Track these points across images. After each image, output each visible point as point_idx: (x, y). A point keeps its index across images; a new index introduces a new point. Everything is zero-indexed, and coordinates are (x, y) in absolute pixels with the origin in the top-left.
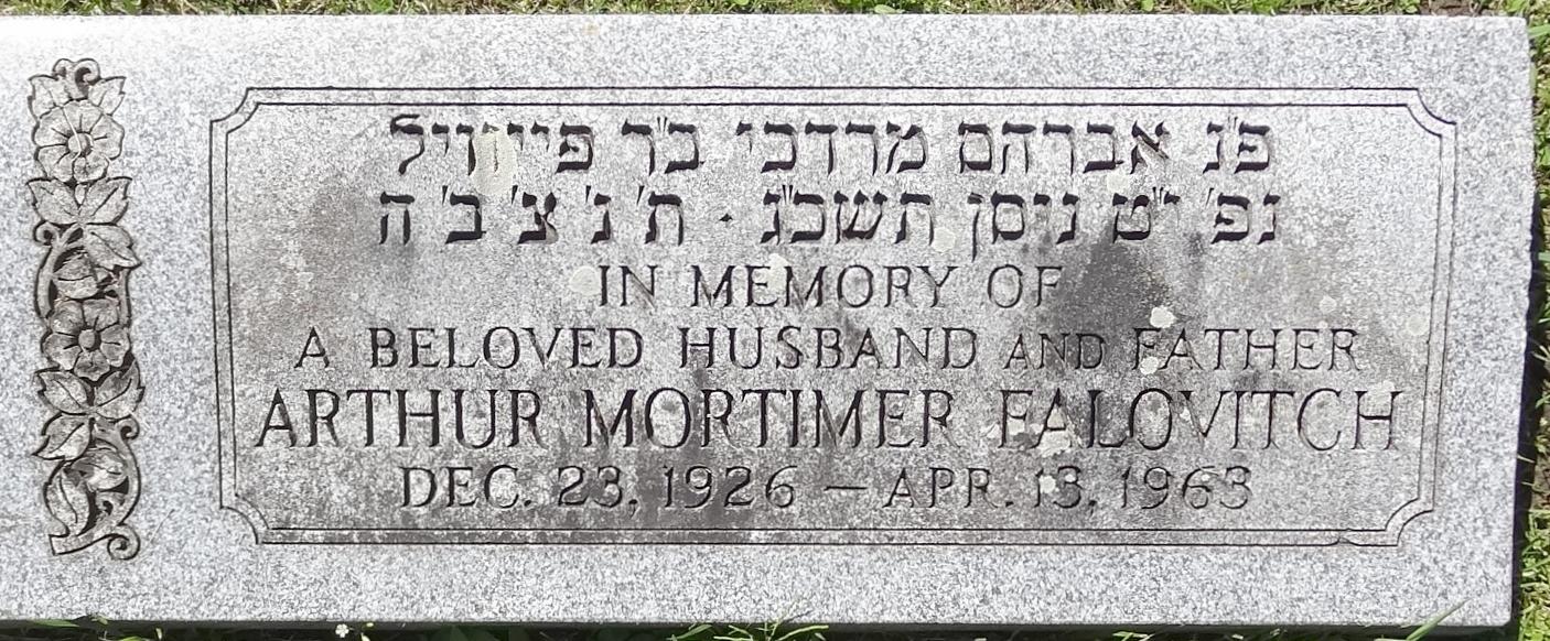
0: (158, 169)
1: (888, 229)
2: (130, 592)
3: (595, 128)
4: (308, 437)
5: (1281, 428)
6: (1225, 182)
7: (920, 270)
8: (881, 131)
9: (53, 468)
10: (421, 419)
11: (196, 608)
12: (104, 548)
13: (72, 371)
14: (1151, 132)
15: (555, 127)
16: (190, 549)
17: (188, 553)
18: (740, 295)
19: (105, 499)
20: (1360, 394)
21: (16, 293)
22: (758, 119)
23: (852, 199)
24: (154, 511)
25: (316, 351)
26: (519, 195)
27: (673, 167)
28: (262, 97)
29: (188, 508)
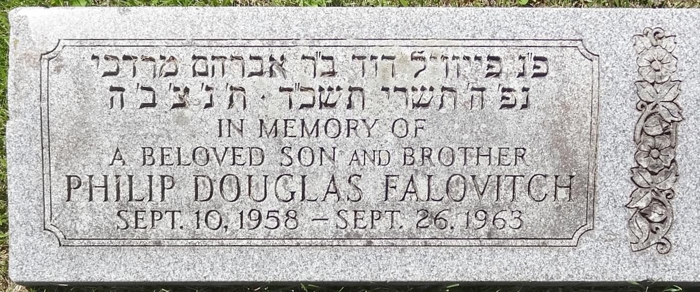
21: (626, 132)
24: (678, 232)
29: (694, 230)
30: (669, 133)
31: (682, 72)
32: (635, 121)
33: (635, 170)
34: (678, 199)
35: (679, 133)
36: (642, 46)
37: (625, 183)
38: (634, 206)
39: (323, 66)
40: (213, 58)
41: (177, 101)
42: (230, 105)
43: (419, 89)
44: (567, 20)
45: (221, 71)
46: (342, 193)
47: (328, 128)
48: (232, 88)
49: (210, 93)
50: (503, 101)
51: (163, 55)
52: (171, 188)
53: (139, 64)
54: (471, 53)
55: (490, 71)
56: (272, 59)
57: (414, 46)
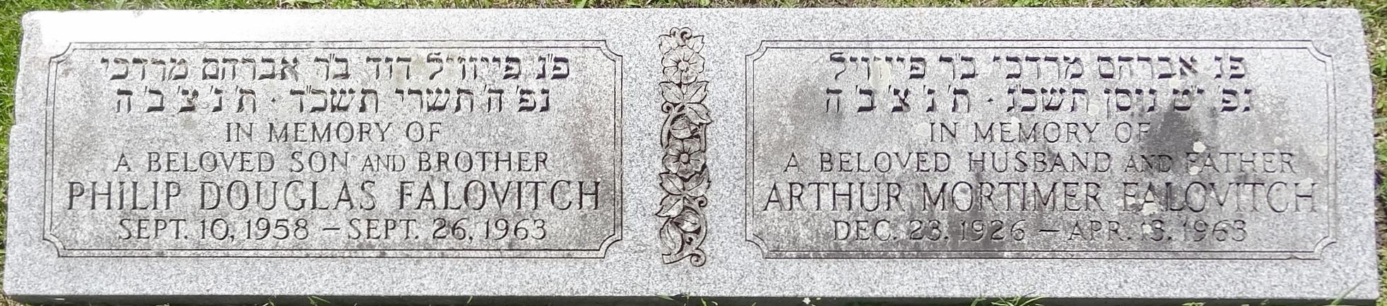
0: (722, 77)
1: (1066, 106)
2: (701, 283)
3: (927, 59)
4: (789, 206)
5: (1259, 201)
6: (1226, 83)
7: (1082, 125)
8: (1061, 59)
9: (665, 221)
10: (843, 197)
11: (734, 290)
12: (689, 260)
13: (676, 174)
14: (1188, 60)
15: (908, 58)
16: (731, 261)
17: (730, 263)
18: (997, 137)
19: (690, 236)
20: (1296, 184)
21: (652, 136)
22: (1003, 54)
23: (1049, 91)
24: (713, 242)
25: (794, 164)
26: (892, 90)
27: (964, 77)
28: (769, 44)
29: (730, 241)
30: (698, 136)
31: (710, 73)
32: (660, 123)
33: (663, 176)
34: (711, 207)
35: (708, 136)
36: (668, 46)
37: (653, 190)
38: (664, 215)
39: (336, 68)
40: (225, 61)
41: (185, 104)
42: (239, 108)
43: (434, 91)
44: (591, 20)
45: (232, 73)
46: (354, 201)
47: (340, 132)
48: (242, 91)
49: (219, 95)
50: (522, 104)
51: (173, 58)
52: (177, 195)
53: (149, 67)
54: (490, 54)
55: (509, 72)
56: (284, 61)
57: (431, 48)
